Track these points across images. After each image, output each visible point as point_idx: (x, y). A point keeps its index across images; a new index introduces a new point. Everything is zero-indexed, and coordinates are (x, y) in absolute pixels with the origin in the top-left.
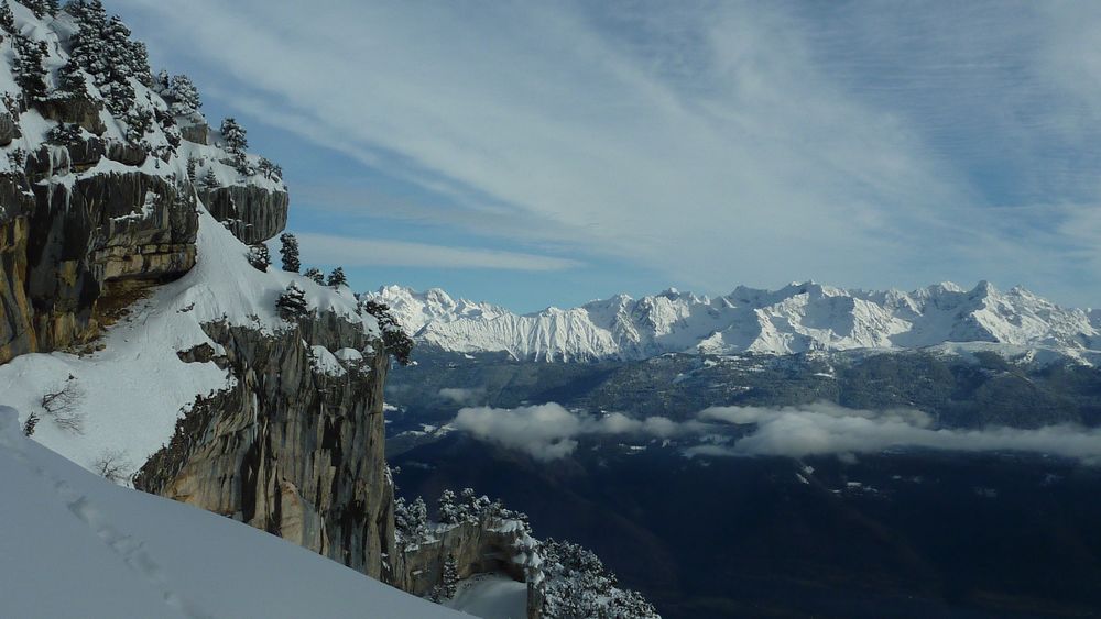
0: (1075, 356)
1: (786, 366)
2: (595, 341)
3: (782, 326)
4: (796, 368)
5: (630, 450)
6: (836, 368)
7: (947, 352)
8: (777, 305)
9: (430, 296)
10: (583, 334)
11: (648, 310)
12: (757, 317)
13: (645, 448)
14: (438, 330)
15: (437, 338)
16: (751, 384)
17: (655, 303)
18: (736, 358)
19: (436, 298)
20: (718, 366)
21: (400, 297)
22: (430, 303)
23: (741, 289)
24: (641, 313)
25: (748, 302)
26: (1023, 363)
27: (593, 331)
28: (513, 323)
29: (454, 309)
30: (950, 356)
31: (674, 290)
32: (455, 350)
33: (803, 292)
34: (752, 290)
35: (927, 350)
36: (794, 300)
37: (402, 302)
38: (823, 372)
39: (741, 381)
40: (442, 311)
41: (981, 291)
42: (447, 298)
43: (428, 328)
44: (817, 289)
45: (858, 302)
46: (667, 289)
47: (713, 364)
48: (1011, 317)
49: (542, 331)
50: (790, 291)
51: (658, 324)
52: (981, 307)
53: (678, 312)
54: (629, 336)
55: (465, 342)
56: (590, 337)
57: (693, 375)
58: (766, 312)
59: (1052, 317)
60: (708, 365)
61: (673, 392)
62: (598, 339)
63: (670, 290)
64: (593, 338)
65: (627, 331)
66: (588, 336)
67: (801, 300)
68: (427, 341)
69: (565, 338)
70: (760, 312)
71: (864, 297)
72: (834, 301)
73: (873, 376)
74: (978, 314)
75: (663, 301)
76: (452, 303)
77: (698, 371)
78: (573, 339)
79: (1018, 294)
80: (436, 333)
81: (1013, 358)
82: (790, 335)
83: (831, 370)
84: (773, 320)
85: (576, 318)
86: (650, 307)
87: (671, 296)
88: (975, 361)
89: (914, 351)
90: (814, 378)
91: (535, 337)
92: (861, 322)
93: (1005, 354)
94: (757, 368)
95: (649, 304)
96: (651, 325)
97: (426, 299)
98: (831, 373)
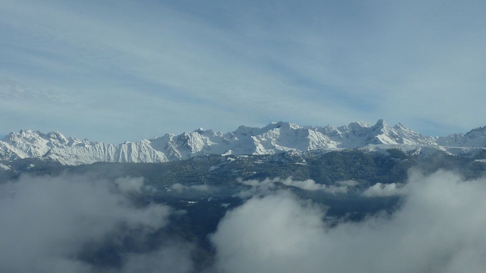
0: (444, 150)
1: (277, 160)
2: (156, 158)
3: (267, 145)
4: (283, 161)
5: (188, 204)
6: (307, 160)
7: (371, 150)
8: (264, 134)
9: (52, 136)
10: (148, 153)
11: (187, 140)
12: (253, 140)
13: (197, 202)
14: (58, 152)
15: (57, 157)
16: (256, 171)
17: (191, 135)
18: (246, 156)
19: (55, 137)
20: (236, 161)
21: (33, 136)
22: (52, 140)
23: (242, 128)
24: (182, 141)
25: (246, 135)
26: (415, 155)
27: (154, 152)
28: (104, 148)
29: (67, 143)
30: (373, 152)
31: (201, 129)
32: (69, 164)
33: (278, 127)
34: (248, 128)
35: (359, 149)
36: (274, 132)
37: (34, 139)
38: (300, 162)
39: (250, 169)
40: (59, 144)
41: (380, 124)
42: (63, 137)
43: (52, 151)
44: (287, 125)
45: (311, 132)
46: (198, 129)
47: (233, 160)
48: (397, 139)
49: (123, 152)
50: (271, 127)
51: (193, 148)
52: (381, 133)
53: (205, 141)
54: (176, 155)
55: (75, 160)
56: (153, 156)
57: (221, 166)
58: (258, 138)
59: (419, 140)
60: (230, 160)
61: (209, 176)
62: (157, 156)
63: (199, 129)
64: (154, 156)
65: (174, 152)
66: (151, 155)
67: (277, 131)
68: (50, 159)
69: (137, 156)
70: (254, 138)
71: (313, 129)
72: (297, 131)
73: (329, 163)
74: (379, 137)
75: (196, 135)
76: (66, 140)
77: (224, 163)
78: (142, 157)
79: (399, 128)
80: (57, 155)
81: (409, 152)
82: (273, 150)
83: (304, 161)
84: (262, 143)
85: (143, 145)
86: (188, 138)
87: (200, 132)
88: (388, 154)
89: (352, 150)
90: (295, 165)
91: (119, 156)
92: (313, 143)
93: (404, 150)
94: (259, 162)
95: (187, 136)
96: (189, 148)
97: (50, 137)
98: (304, 163)
